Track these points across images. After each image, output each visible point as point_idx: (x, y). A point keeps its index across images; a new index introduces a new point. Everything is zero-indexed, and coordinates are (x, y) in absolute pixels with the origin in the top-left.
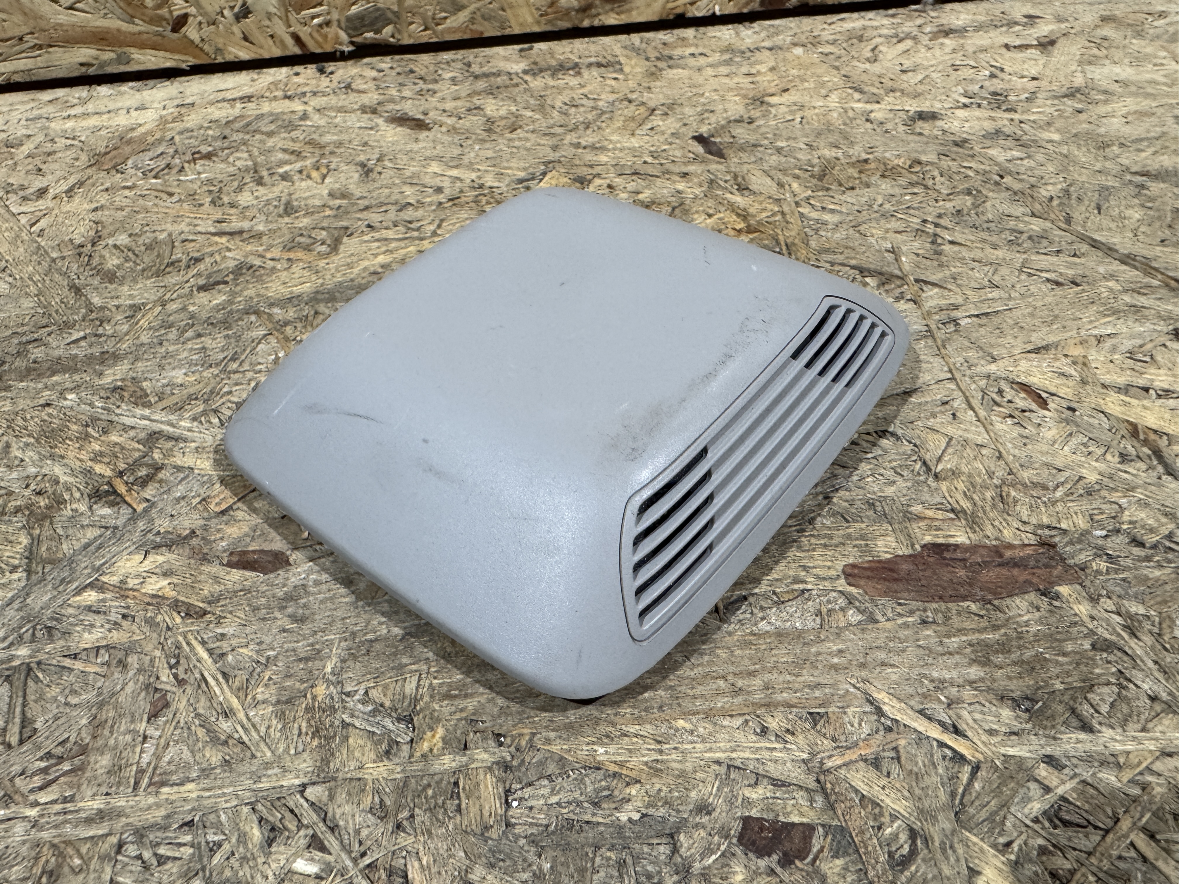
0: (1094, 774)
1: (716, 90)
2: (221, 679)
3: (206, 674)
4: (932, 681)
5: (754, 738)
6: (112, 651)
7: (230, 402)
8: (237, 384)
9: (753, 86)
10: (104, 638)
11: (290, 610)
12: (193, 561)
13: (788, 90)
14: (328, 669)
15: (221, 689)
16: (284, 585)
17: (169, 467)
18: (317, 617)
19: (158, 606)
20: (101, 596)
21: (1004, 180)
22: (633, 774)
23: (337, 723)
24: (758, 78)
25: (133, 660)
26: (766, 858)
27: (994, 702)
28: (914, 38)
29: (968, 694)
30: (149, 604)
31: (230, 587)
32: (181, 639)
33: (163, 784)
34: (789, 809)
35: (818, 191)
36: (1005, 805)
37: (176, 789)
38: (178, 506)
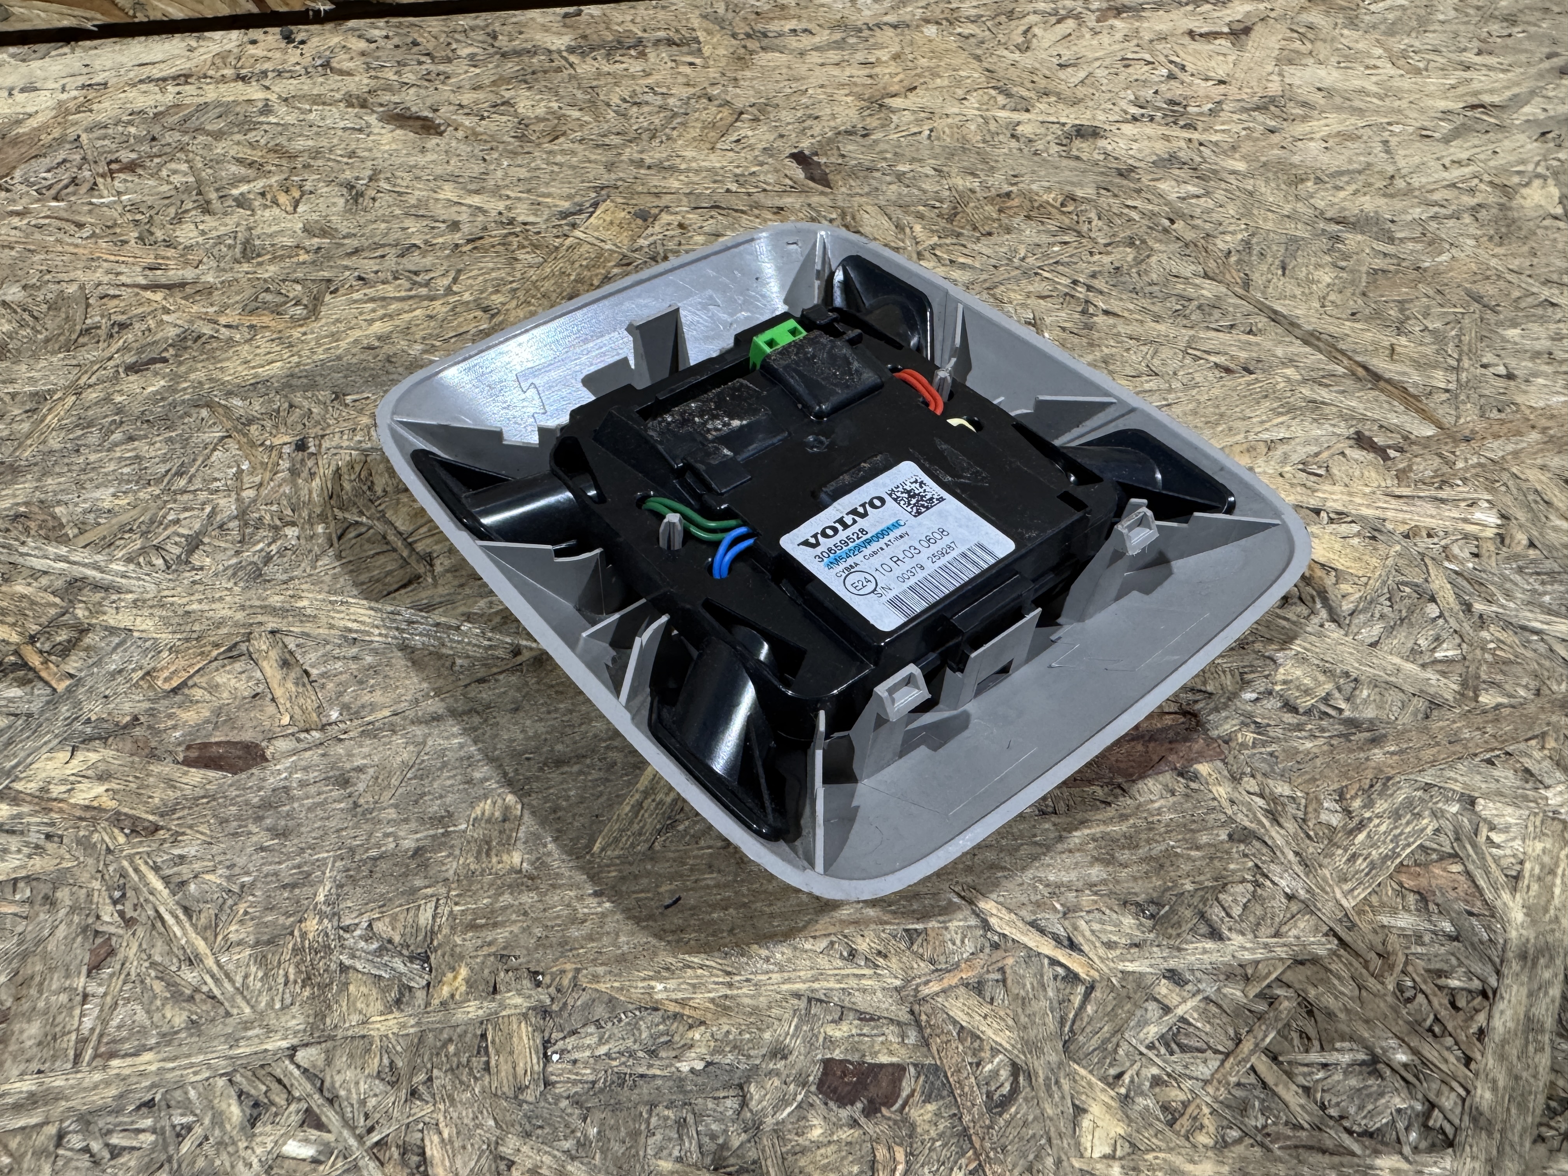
0: (1219, 989)
1: (822, 86)
2: (182, 916)
3: (162, 910)
4: (1047, 886)
5: (840, 963)
6: (34, 883)
7: (179, 535)
8: (186, 509)
9: (870, 81)
10: (23, 867)
11: (268, 822)
12: (137, 759)
13: (915, 88)
14: (321, 898)
15: (183, 928)
16: (260, 789)
17: (98, 628)
18: (303, 829)
19: (94, 821)
20: (15, 810)
21: (1175, 226)
22: (697, 1014)
23: (333, 966)
24: (877, 70)
25: (63, 894)
26: (849, 1107)
27: (1116, 908)
28: (1078, 17)
29: (1087, 899)
30: (81, 819)
31: (187, 792)
32: (125, 864)
33: (112, 1055)
34: (877, 1048)
35: (946, 237)
36: (1118, 1031)
37: (129, 1061)
38: (115, 683)
